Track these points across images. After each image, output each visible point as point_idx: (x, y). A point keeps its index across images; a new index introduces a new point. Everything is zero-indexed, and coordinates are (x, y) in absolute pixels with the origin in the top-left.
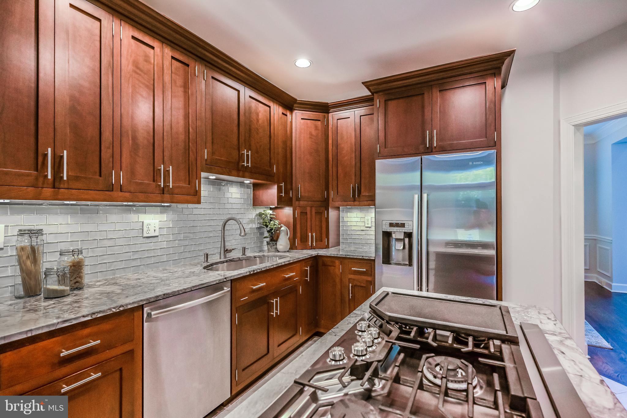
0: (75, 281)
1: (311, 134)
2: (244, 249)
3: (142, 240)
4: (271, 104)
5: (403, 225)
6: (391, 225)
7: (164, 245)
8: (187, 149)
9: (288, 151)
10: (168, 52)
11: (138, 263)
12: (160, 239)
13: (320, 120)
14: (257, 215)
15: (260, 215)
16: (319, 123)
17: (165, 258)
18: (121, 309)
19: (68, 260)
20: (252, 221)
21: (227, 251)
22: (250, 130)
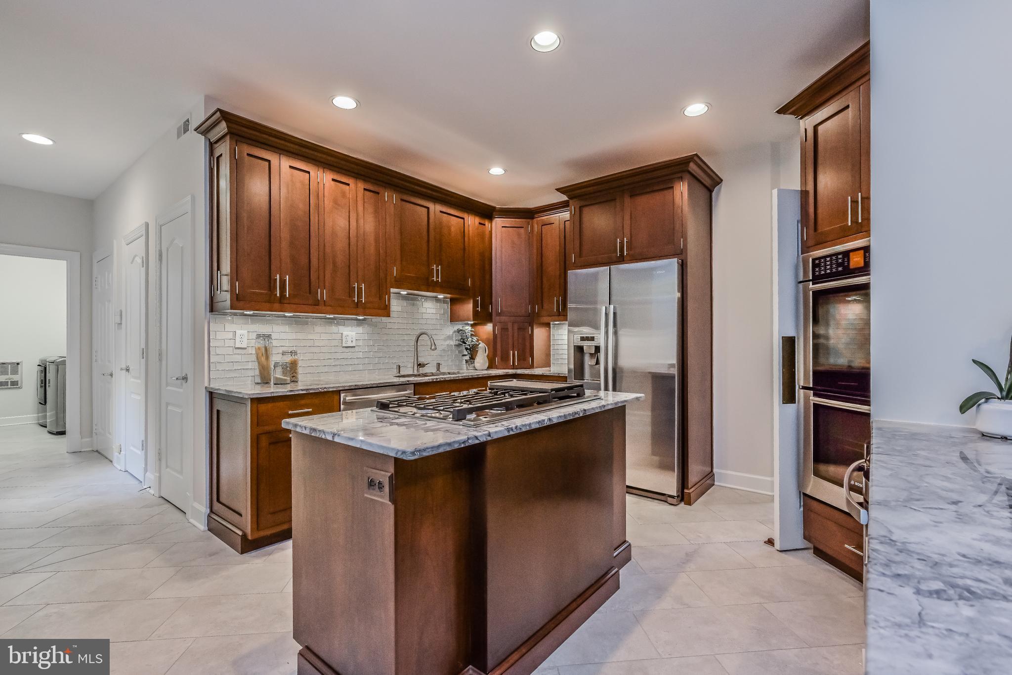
0: (292, 375)
1: (513, 243)
2: (439, 365)
3: (341, 350)
4: (465, 216)
5: (592, 339)
6: (583, 339)
7: (361, 355)
8: (378, 268)
9: (487, 262)
10: (361, 185)
11: (338, 369)
12: (357, 349)
13: (523, 227)
14: (455, 332)
15: (459, 331)
16: (522, 230)
17: (361, 367)
18: (325, 390)
19: (288, 359)
20: (450, 338)
21: (420, 365)
22: (441, 245)
